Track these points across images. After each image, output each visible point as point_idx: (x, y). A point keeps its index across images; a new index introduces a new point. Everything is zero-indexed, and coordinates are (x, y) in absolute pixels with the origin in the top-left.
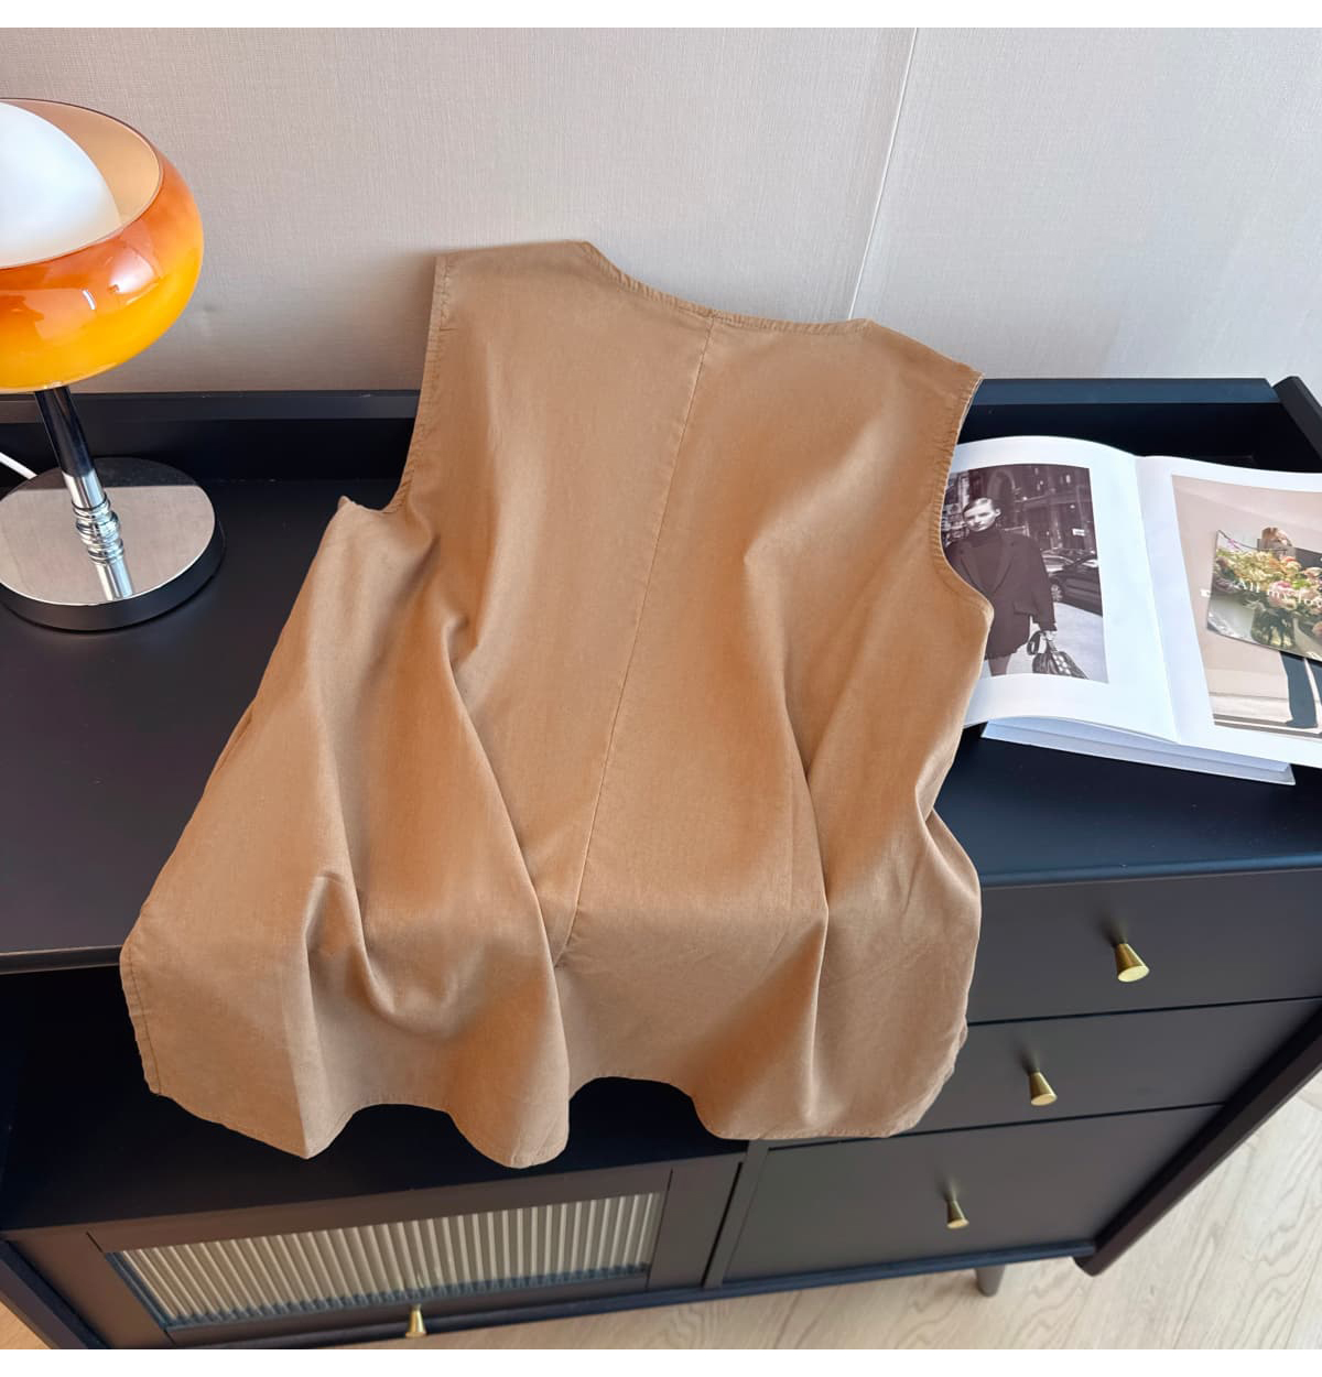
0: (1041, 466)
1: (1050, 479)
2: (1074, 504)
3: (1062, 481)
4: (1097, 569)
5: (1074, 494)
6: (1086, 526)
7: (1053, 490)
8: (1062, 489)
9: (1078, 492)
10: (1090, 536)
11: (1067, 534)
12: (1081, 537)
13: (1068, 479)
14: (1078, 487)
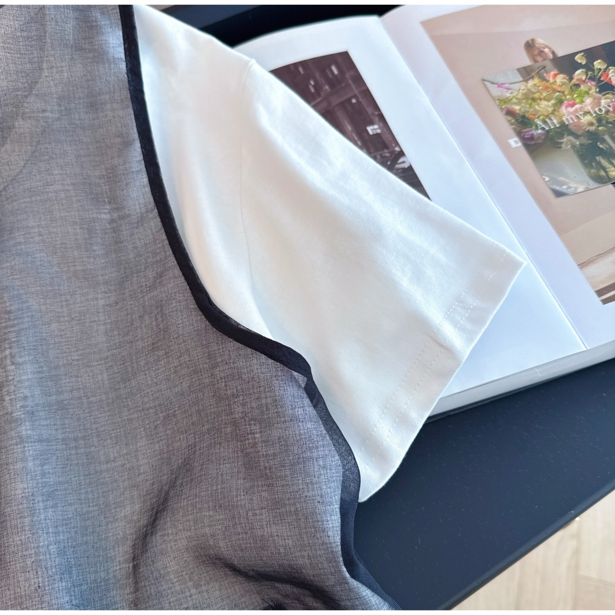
0: (304, 63)
1: (317, 75)
2: (355, 96)
3: (330, 76)
4: (410, 168)
5: (348, 85)
6: (376, 119)
7: (327, 87)
8: (334, 83)
9: (350, 81)
10: (385, 130)
11: (366, 135)
12: (379, 134)
13: (334, 69)
14: (348, 76)
